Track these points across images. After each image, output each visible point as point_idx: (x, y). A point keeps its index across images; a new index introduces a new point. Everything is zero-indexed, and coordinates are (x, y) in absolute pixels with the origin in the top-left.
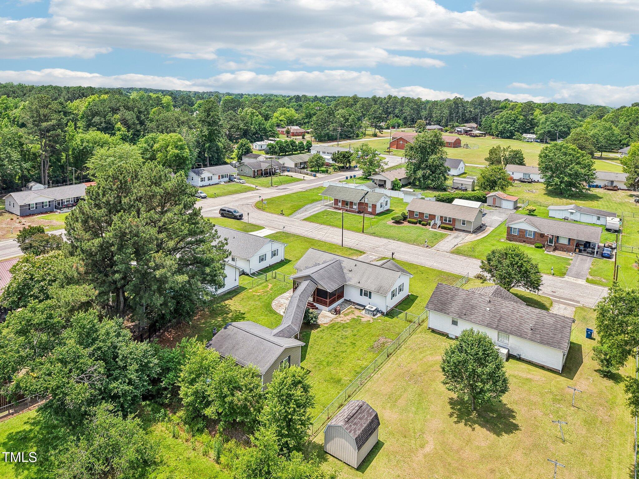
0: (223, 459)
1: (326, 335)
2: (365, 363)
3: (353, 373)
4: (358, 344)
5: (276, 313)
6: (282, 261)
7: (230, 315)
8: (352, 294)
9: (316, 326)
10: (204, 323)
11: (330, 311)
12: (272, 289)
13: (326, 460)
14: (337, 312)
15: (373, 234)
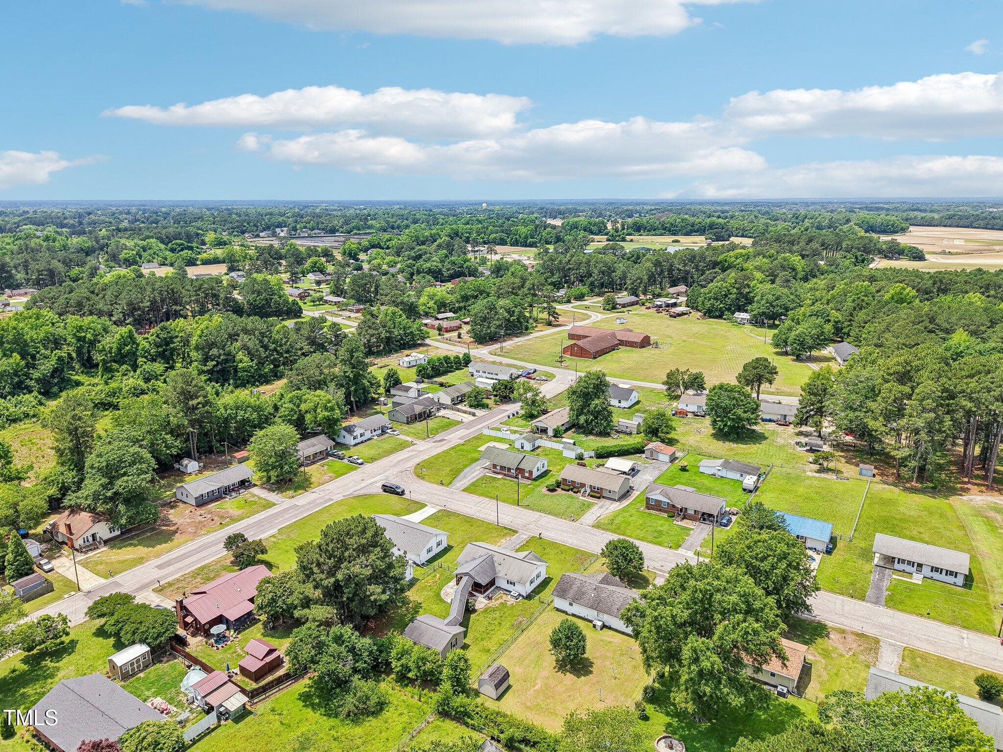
0: (422, 699)
1: (481, 618)
2: (506, 637)
3: (498, 644)
4: (503, 623)
5: (444, 602)
6: (446, 548)
7: (411, 605)
8: (501, 583)
9: (474, 611)
10: (393, 613)
11: (485, 598)
12: (439, 579)
13: (479, 697)
14: (490, 598)
15: (527, 507)
